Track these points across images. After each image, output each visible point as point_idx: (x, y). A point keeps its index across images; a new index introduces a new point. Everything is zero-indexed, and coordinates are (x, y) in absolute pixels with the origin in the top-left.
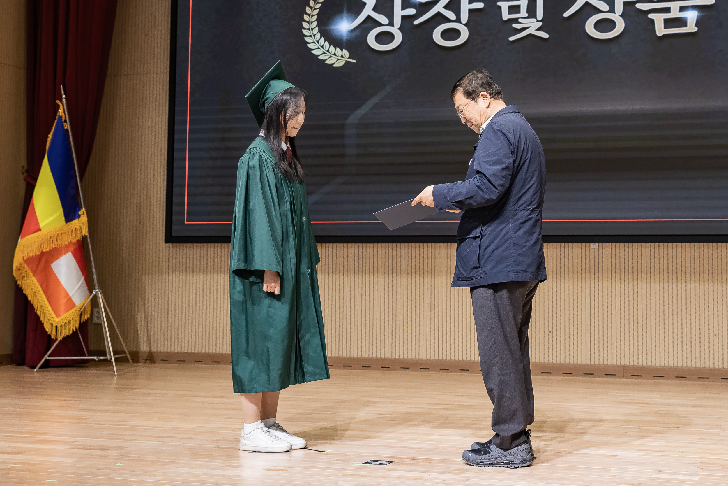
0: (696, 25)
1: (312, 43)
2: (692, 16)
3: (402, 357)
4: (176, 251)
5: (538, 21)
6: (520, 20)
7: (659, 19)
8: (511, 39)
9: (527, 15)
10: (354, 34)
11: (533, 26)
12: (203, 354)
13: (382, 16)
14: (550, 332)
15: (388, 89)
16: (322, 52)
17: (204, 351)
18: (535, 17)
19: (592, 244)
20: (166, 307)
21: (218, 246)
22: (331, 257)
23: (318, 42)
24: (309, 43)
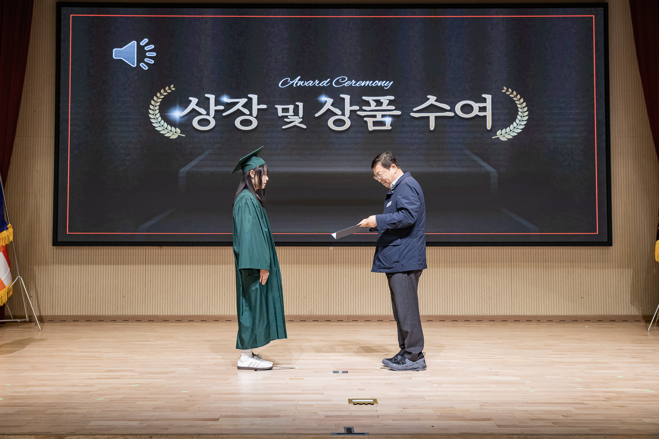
0: (391, 126)
1: (156, 123)
2: (388, 120)
3: (213, 314)
4: (59, 251)
5: (299, 118)
6: (289, 117)
7: (370, 121)
8: (284, 127)
9: (293, 114)
10: (183, 119)
11: (296, 121)
12: (79, 316)
13: (202, 109)
14: (305, 297)
15: (207, 153)
16: (163, 129)
17: (79, 314)
18: (299, 116)
19: (330, 247)
20: (52, 286)
21: (89, 248)
22: (167, 255)
23: (159, 122)
24: (153, 123)
